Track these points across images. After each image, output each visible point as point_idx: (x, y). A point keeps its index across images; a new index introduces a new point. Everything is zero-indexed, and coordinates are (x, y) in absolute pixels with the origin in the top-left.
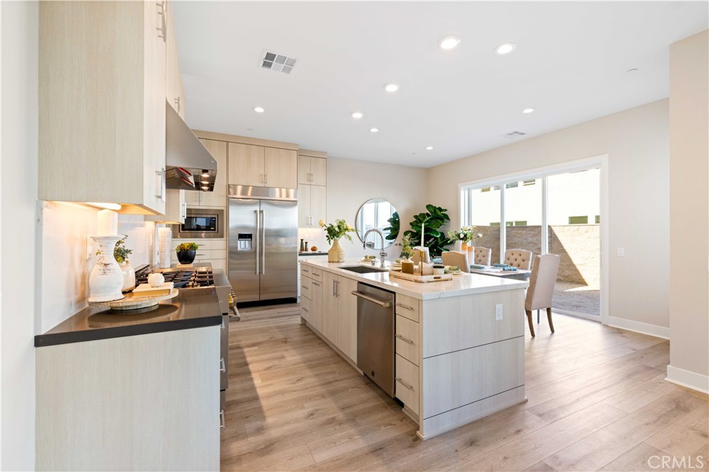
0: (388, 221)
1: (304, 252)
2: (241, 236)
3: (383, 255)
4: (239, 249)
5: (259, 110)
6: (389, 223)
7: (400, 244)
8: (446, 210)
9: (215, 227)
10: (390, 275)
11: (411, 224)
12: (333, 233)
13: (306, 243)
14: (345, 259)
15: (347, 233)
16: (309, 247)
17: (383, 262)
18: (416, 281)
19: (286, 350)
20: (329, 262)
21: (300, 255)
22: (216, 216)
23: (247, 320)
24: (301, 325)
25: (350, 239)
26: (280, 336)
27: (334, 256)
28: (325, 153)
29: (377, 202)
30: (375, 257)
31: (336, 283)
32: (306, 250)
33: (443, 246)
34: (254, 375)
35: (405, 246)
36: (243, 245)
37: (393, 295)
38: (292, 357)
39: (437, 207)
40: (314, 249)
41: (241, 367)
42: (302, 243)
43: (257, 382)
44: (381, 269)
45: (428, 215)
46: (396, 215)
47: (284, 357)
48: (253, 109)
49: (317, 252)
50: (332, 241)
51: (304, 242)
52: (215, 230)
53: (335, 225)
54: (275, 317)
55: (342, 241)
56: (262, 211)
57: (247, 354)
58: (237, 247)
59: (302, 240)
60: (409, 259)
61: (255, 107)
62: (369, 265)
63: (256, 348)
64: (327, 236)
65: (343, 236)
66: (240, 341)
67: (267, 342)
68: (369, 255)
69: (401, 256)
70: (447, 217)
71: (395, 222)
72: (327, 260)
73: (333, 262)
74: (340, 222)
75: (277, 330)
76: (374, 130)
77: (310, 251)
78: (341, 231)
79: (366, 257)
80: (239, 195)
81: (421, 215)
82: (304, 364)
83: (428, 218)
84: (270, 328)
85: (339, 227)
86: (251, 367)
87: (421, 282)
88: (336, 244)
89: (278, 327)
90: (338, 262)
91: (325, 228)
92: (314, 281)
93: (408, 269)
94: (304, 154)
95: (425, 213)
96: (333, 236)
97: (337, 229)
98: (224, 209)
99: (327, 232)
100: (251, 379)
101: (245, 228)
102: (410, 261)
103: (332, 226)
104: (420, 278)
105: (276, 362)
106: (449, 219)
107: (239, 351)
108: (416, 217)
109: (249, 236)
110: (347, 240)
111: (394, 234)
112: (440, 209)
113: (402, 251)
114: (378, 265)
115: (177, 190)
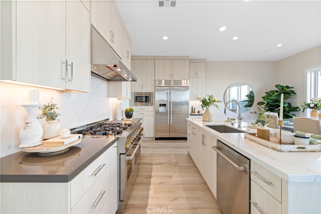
0: (246, 96)
1: (193, 114)
2: (161, 105)
3: (240, 119)
4: (160, 111)
5: (165, 38)
6: (247, 98)
7: (255, 113)
8: (293, 88)
9: (149, 101)
10: (245, 138)
11: (263, 97)
12: (205, 103)
13: (194, 109)
14: (213, 119)
15: (215, 103)
16: (196, 111)
17: (240, 123)
18: (274, 149)
19: (174, 172)
20: (203, 121)
21: (190, 115)
22: (150, 96)
23: (161, 148)
24: (187, 155)
25: (217, 107)
26: (174, 161)
27: (206, 117)
28: (205, 59)
29: (241, 86)
30: (234, 119)
31: (203, 136)
32: (194, 112)
33: (289, 112)
34: (152, 187)
35: (261, 114)
36: (162, 109)
37: (248, 161)
38: (177, 178)
39: (285, 85)
40: (199, 112)
41: (147, 178)
42: (192, 109)
43: (151, 193)
44: (239, 129)
45: (277, 91)
46: (252, 92)
47: (171, 177)
48: (162, 38)
49: (200, 114)
50: (205, 108)
51: (193, 108)
52: (149, 102)
53: (207, 98)
54: (175, 148)
55: (211, 108)
56: (171, 92)
57: (153, 170)
58: (159, 111)
59: (192, 107)
60: (265, 126)
61: (163, 37)
62: (229, 125)
63: (159, 166)
64: (202, 105)
65: (213, 105)
66: (153, 160)
67: (166, 163)
68: (230, 118)
69: (256, 123)
70: (294, 92)
71: (251, 97)
72: (202, 119)
73: (205, 121)
74: (210, 97)
75: (174, 156)
76: (235, 38)
77: (196, 113)
78: (210, 102)
79: (228, 119)
80: (163, 85)
81: (271, 91)
82: (181, 186)
83: (277, 94)
84: (170, 154)
85: (209, 99)
86: (153, 180)
87: (280, 151)
88: (207, 110)
89: (175, 155)
90: (209, 121)
91: (200, 100)
92: (193, 132)
93: (264, 135)
94: (193, 62)
95: (275, 90)
96: (205, 105)
97: (208, 101)
98: (153, 92)
99: (201, 102)
100: (149, 189)
101: (163, 101)
102: (266, 128)
103: (205, 99)
104: (279, 147)
105: (166, 180)
106: (295, 94)
107: (150, 166)
108: (267, 93)
109: (165, 105)
110: (215, 108)
111: (250, 104)
112: (288, 87)
113: (257, 118)
114: (236, 126)
115: (121, 82)
